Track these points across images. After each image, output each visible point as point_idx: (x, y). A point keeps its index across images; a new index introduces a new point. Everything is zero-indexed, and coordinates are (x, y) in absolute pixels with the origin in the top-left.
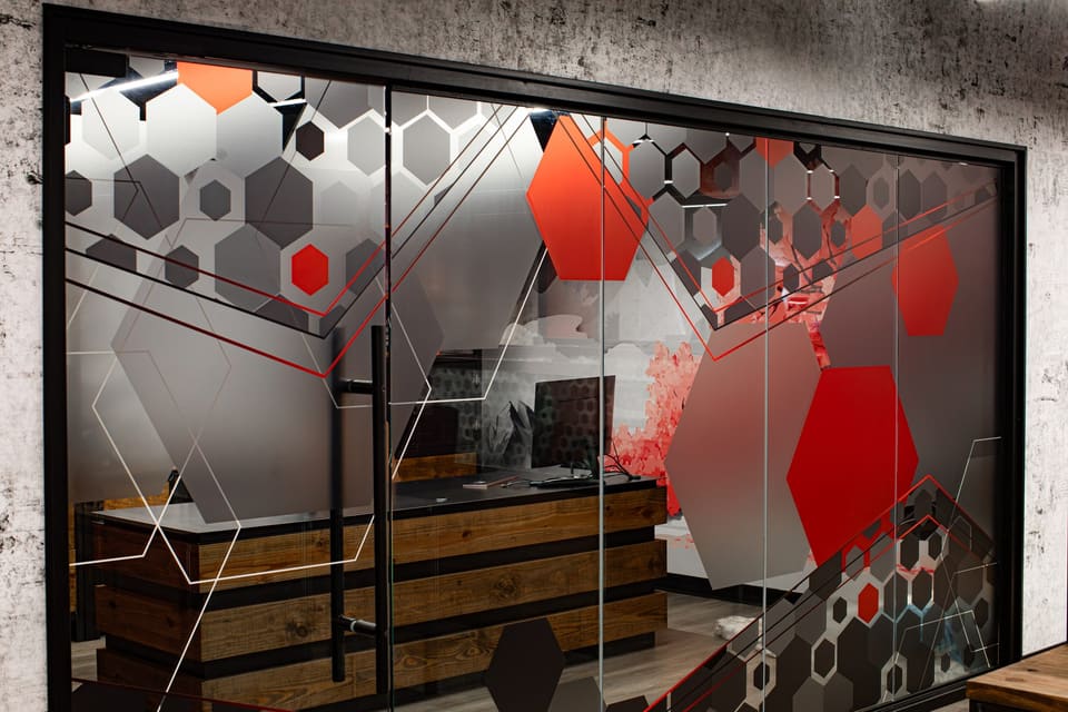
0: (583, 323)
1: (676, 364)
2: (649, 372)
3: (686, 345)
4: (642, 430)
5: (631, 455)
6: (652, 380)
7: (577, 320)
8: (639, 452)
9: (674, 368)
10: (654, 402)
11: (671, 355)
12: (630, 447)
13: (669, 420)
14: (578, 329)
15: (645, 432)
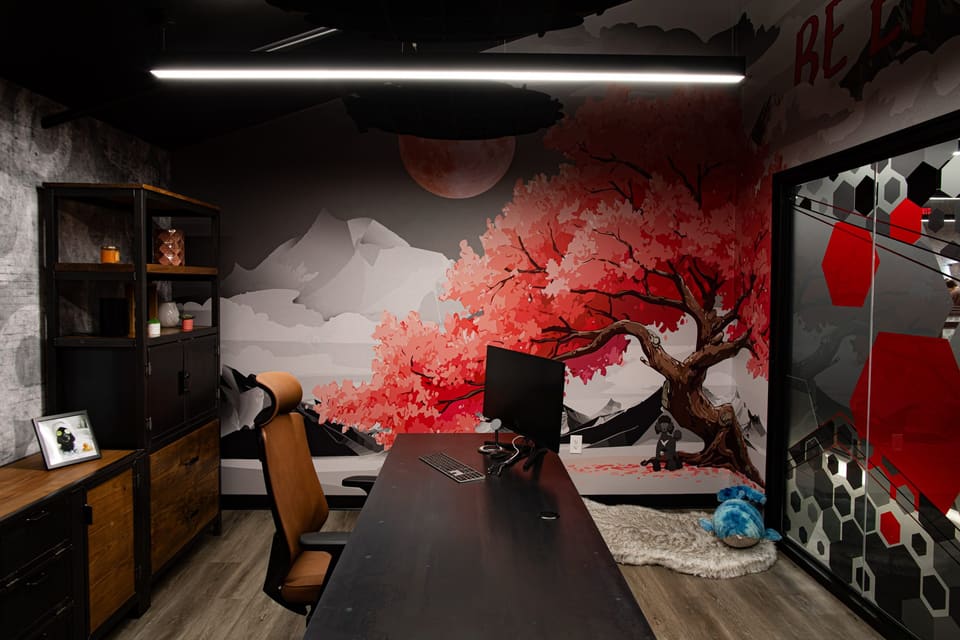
0: (300, 296)
1: (405, 329)
2: (374, 336)
3: (415, 314)
4: (368, 384)
5: (357, 405)
6: (379, 342)
7: (295, 294)
8: (365, 401)
9: (402, 332)
10: (381, 360)
11: (399, 322)
12: (355, 398)
13: (396, 374)
14: (294, 301)
15: (371, 385)
